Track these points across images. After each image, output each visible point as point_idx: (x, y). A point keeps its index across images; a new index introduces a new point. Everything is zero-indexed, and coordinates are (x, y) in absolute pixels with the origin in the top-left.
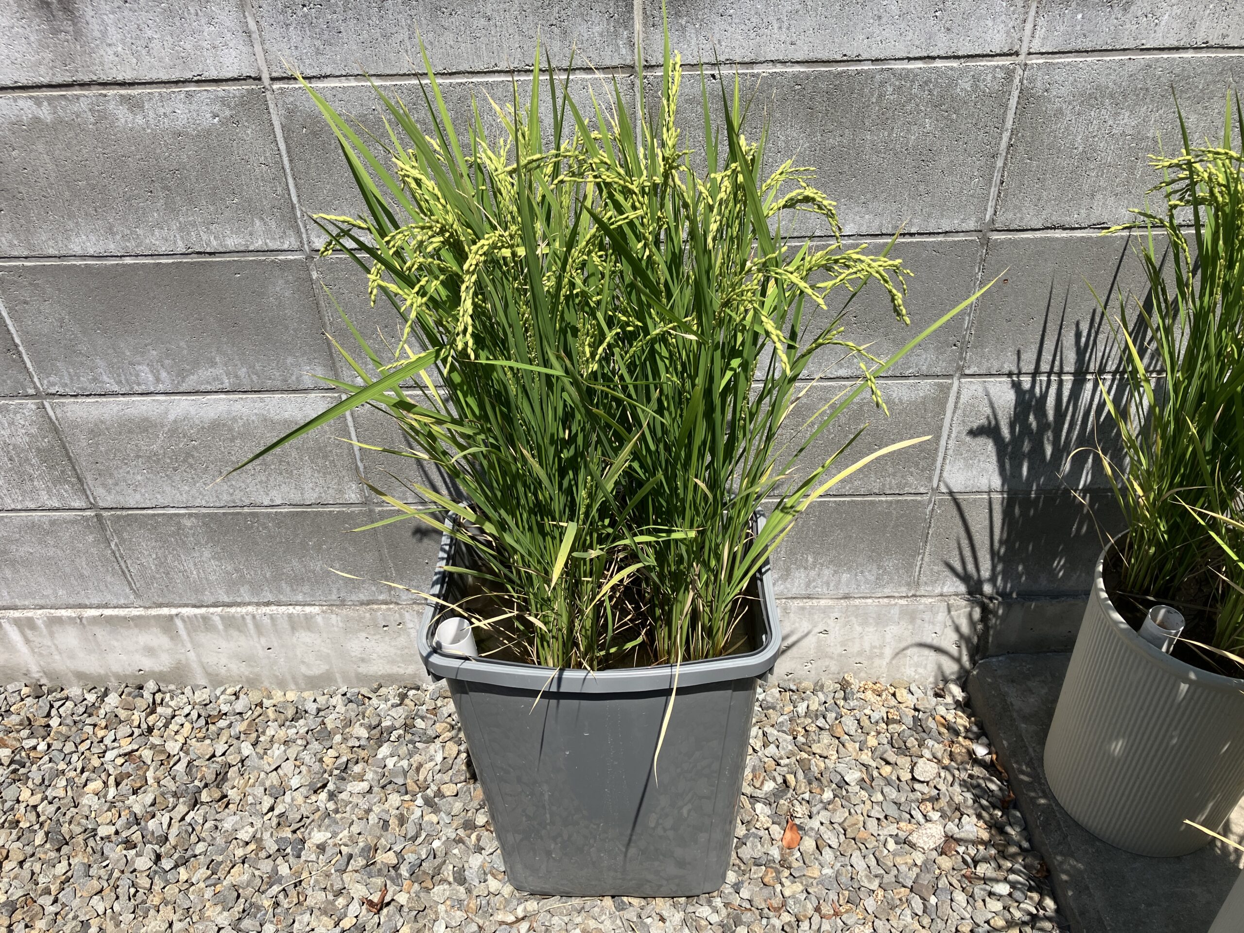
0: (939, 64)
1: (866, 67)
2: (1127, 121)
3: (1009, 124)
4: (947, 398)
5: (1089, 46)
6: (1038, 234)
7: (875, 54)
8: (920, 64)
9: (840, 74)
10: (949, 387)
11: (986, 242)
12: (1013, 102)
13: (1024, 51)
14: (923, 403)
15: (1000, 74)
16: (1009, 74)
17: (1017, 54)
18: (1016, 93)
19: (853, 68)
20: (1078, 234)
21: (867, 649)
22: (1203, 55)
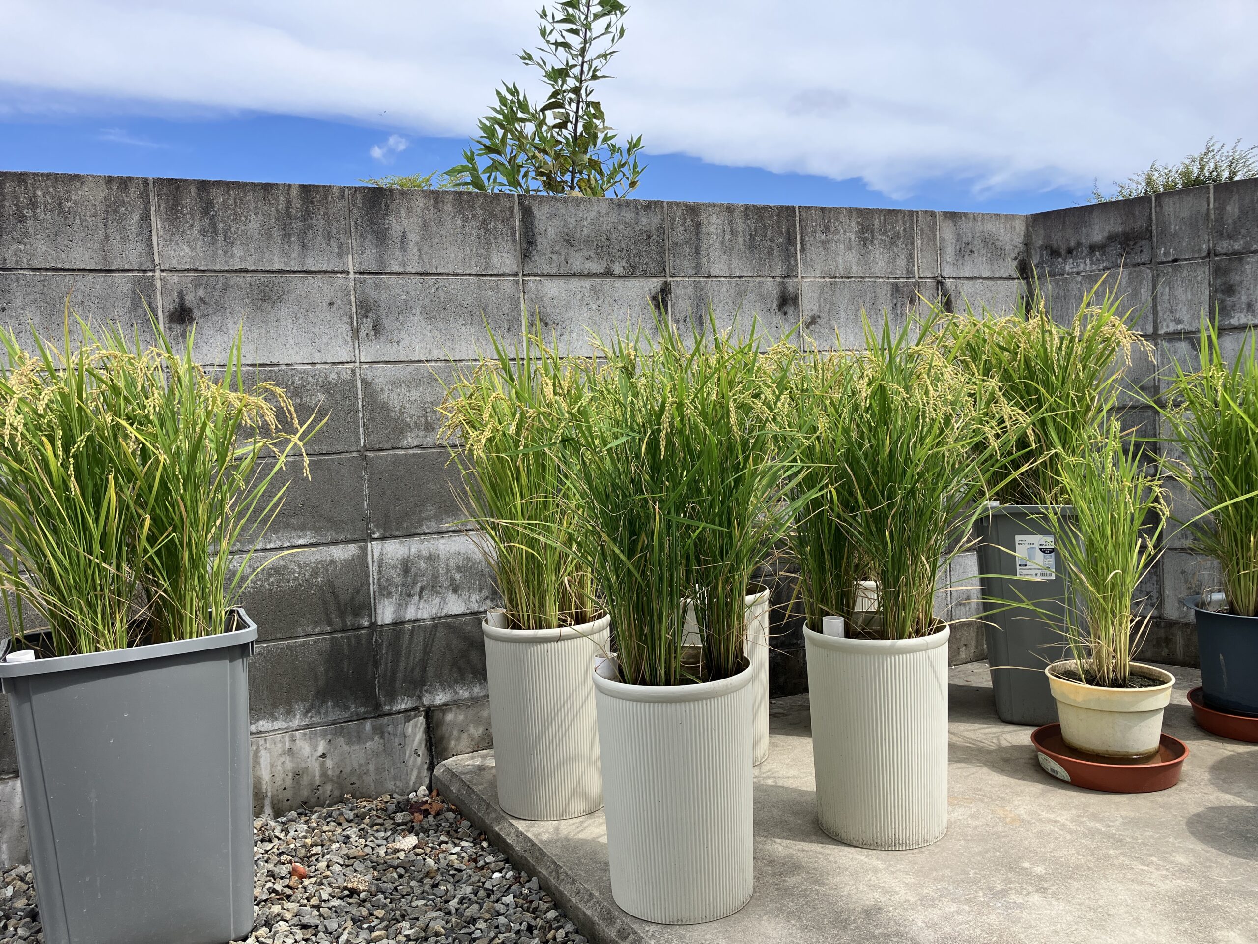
0: (318, 366)
1: (283, 367)
2: (415, 395)
3: (360, 395)
4: (366, 555)
5: (387, 360)
6: (391, 452)
7: (286, 362)
8: (309, 367)
9: (270, 371)
10: (366, 548)
11: (365, 458)
12: (359, 385)
13: (358, 361)
14: (353, 559)
15: (349, 372)
16: (354, 371)
17: (354, 362)
18: (359, 381)
19: (276, 368)
20: (410, 452)
21: (357, 768)
22: (439, 364)
